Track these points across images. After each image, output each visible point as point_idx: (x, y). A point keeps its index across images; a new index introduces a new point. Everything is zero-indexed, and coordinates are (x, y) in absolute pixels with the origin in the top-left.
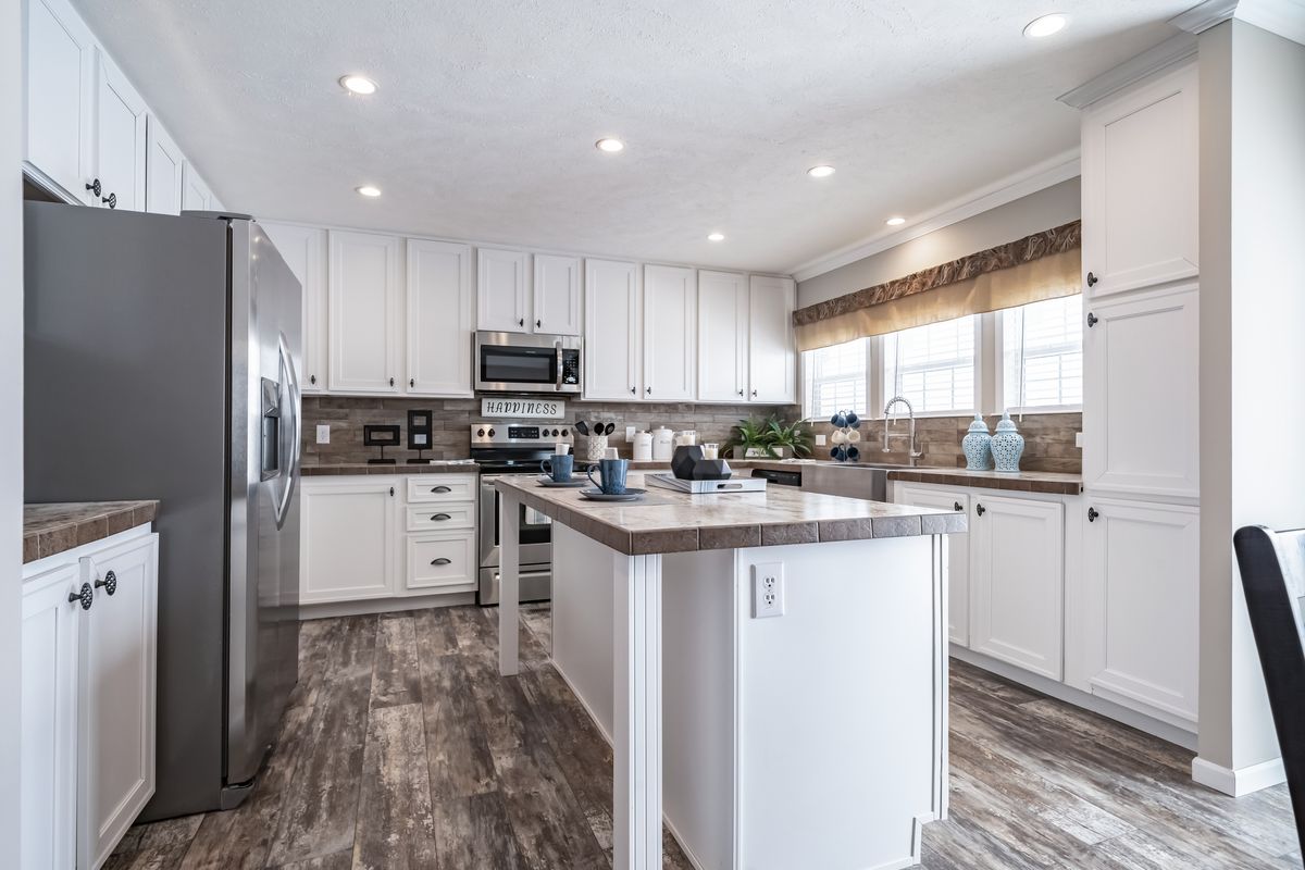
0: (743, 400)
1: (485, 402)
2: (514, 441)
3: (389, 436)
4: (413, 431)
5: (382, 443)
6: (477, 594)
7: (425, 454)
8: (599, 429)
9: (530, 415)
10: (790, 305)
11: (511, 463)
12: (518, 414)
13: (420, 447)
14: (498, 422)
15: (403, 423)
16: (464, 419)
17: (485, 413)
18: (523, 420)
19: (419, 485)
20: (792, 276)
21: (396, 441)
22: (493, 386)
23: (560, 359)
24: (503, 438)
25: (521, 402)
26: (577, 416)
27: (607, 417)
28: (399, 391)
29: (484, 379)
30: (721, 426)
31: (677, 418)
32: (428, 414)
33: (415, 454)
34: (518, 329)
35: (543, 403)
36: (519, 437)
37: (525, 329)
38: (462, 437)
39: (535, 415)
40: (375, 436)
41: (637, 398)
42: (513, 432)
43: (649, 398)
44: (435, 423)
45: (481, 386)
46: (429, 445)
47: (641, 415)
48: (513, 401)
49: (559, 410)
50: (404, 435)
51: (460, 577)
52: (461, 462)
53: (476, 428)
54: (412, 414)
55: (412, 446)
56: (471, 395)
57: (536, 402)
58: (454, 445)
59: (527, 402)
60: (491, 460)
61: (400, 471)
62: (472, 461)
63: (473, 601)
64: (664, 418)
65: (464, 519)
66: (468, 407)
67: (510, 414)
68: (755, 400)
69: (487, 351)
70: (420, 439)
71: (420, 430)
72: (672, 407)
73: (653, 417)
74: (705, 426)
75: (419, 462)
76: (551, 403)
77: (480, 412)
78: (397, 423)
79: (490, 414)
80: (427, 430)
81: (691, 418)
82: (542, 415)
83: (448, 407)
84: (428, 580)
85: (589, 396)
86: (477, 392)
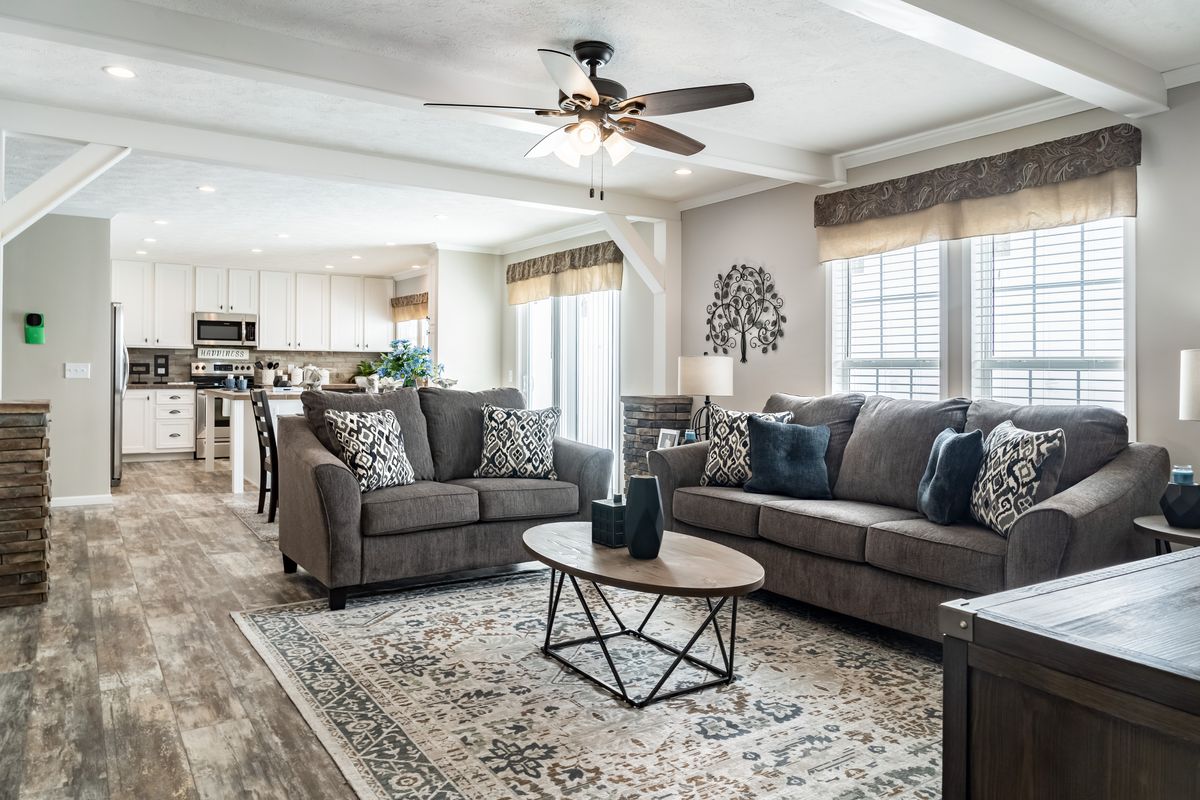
0: (360, 350)
1: (200, 350)
2: (218, 372)
3: (143, 369)
4: (157, 366)
5: (139, 373)
6: (195, 453)
7: (164, 379)
8: (270, 366)
9: (227, 358)
10: (391, 294)
11: (216, 384)
12: (220, 357)
13: (162, 375)
14: (209, 361)
15: (151, 362)
16: (187, 359)
17: (200, 356)
18: (223, 360)
19: (163, 395)
20: (392, 278)
21: (147, 372)
22: (206, 342)
23: (244, 327)
24: (210, 371)
25: (222, 350)
26: (257, 358)
27: (275, 359)
28: (149, 345)
29: (199, 338)
30: (350, 365)
31: (321, 360)
32: (166, 358)
33: (158, 379)
34: (220, 311)
35: (236, 350)
36: (220, 369)
37: (224, 311)
38: (186, 370)
39: (230, 357)
40: (135, 369)
41: (292, 348)
42: (217, 367)
43: (299, 349)
44: (170, 362)
45: (197, 342)
46: (167, 374)
47: (298, 358)
48: (217, 350)
49: (246, 355)
50: (152, 368)
51: (186, 443)
52: (186, 383)
53: (194, 365)
54: (157, 357)
55: (156, 374)
56: (192, 347)
57: (231, 350)
58: (181, 374)
59: (226, 350)
60: (203, 383)
61: (152, 388)
62: (192, 383)
63: (192, 458)
64: (313, 359)
65: (188, 414)
66: (189, 353)
67: (215, 357)
68: (367, 350)
69: (201, 323)
70: (161, 371)
71: (161, 366)
72: (318, 354)
73: (305, 359)
74: (340, 365)
75: (161, 383)
76: (240, 351)
77: (197, 356)
78: (147, 362)
79: (203, 357)
80: (166, 366)
81: (330, 359)
82: (234, 358)
83: (177, 353)
84: (167, 444)
85: (261, 347)
86: (195, 346)
